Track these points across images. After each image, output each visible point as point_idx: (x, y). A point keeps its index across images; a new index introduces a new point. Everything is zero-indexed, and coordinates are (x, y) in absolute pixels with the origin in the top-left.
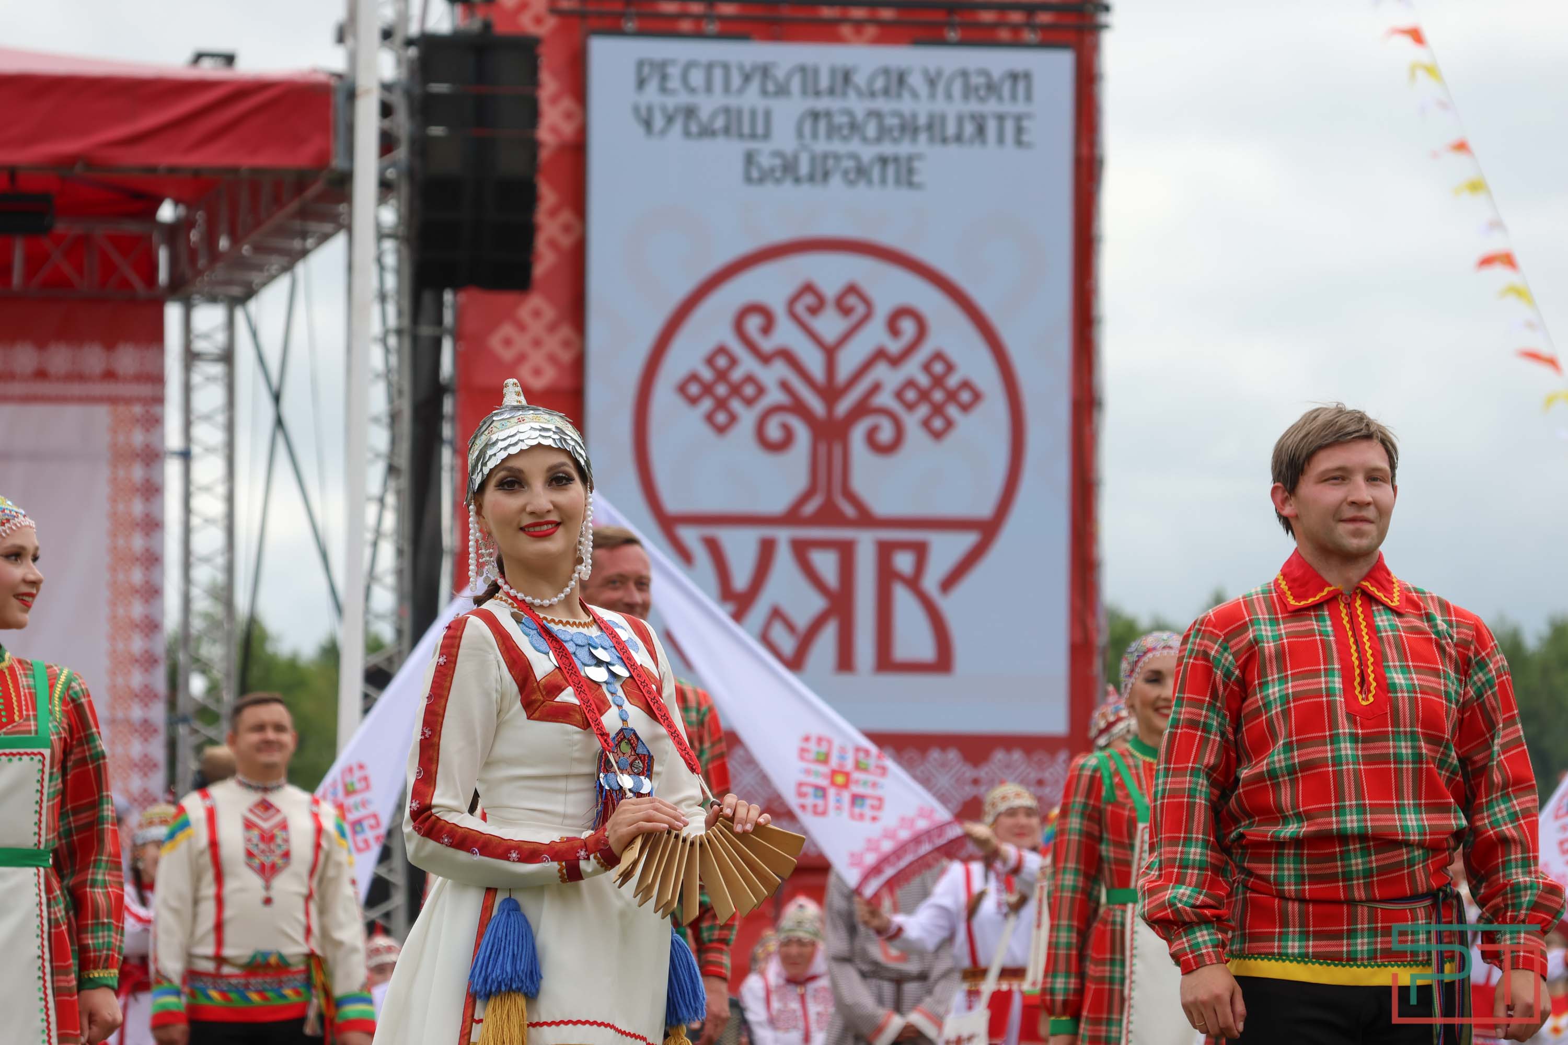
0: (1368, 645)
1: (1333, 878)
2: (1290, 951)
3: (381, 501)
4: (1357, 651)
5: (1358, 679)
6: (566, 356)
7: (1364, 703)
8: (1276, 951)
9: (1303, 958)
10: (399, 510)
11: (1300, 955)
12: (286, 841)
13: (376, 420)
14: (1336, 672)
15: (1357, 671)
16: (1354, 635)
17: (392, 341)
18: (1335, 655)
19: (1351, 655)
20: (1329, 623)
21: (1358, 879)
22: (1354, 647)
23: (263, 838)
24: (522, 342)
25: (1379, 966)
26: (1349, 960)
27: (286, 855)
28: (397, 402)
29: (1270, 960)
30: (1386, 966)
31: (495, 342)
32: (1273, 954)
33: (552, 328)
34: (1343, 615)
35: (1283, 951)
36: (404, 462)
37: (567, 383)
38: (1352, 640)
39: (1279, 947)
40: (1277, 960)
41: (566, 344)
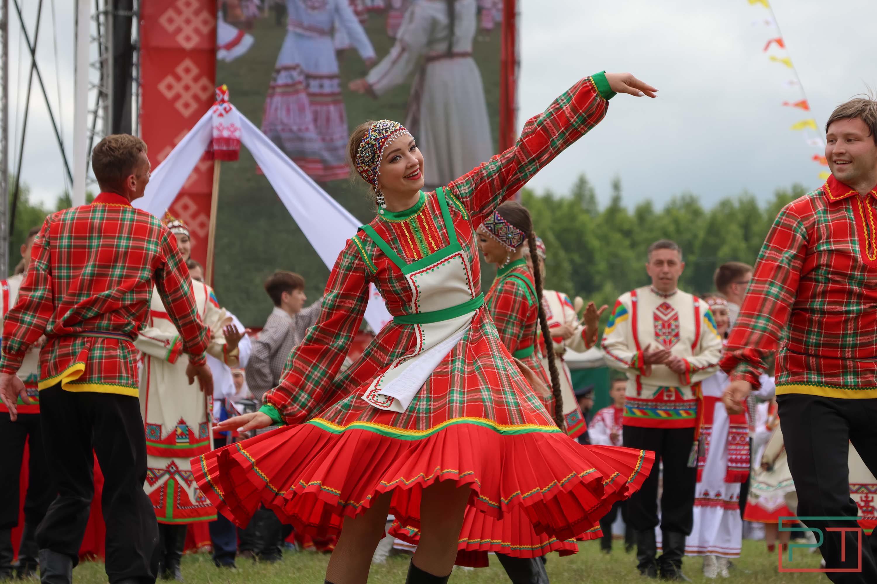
0: (874, 227)
1: (836, 346)
2: (813, 380)
3: (95, 113)
4: (867, 230)
5: (867, 246)
6: (205, 30)
7: (871, 259)
8: (805, 380)
9: (819, 384)
10: (105, 119)
11: (818, 382)
12: (677, 326)
13: (93, 65)
14: (856, 242)
15: (867, 242)
16: (865, 221)
17: (102, 18)
18: (856, 232)
19: (864, 233)
20: (852, 214)
21: (849, 348)
22: (865, 228)
23: (663, 326)
24: (179, 21)
25: (860, 389)
26: (844, 385)
27: (677, 335)
28: (105, 56)
29: (802, 385)
30: (864, 389)
31: (163, 20)
32: (803, 382)
33: (197, 13)
34: (860, 208)
35: (809, 380)
36: (109, 90)
37: (206, 45)
38: (864, 223)
39: (807, 378)
40: (806, 385)
41: (205, 22)
